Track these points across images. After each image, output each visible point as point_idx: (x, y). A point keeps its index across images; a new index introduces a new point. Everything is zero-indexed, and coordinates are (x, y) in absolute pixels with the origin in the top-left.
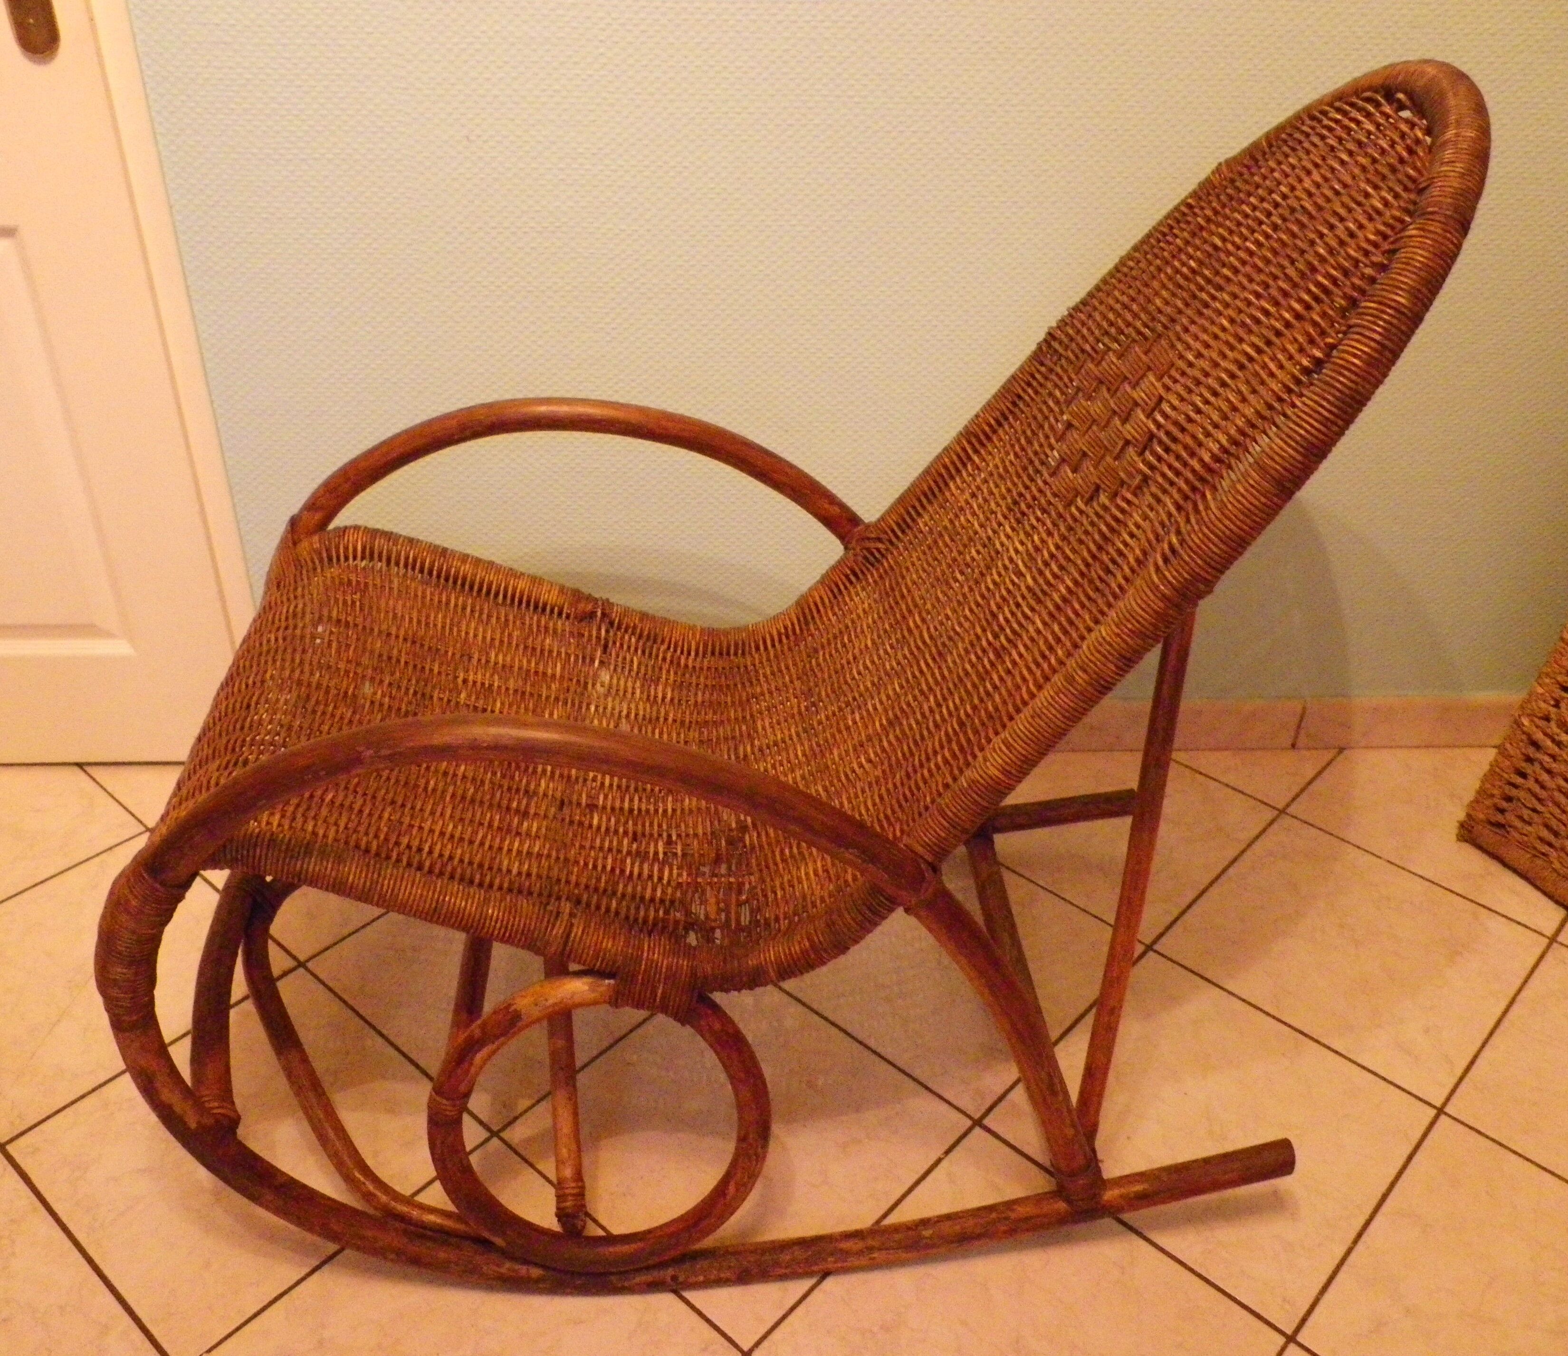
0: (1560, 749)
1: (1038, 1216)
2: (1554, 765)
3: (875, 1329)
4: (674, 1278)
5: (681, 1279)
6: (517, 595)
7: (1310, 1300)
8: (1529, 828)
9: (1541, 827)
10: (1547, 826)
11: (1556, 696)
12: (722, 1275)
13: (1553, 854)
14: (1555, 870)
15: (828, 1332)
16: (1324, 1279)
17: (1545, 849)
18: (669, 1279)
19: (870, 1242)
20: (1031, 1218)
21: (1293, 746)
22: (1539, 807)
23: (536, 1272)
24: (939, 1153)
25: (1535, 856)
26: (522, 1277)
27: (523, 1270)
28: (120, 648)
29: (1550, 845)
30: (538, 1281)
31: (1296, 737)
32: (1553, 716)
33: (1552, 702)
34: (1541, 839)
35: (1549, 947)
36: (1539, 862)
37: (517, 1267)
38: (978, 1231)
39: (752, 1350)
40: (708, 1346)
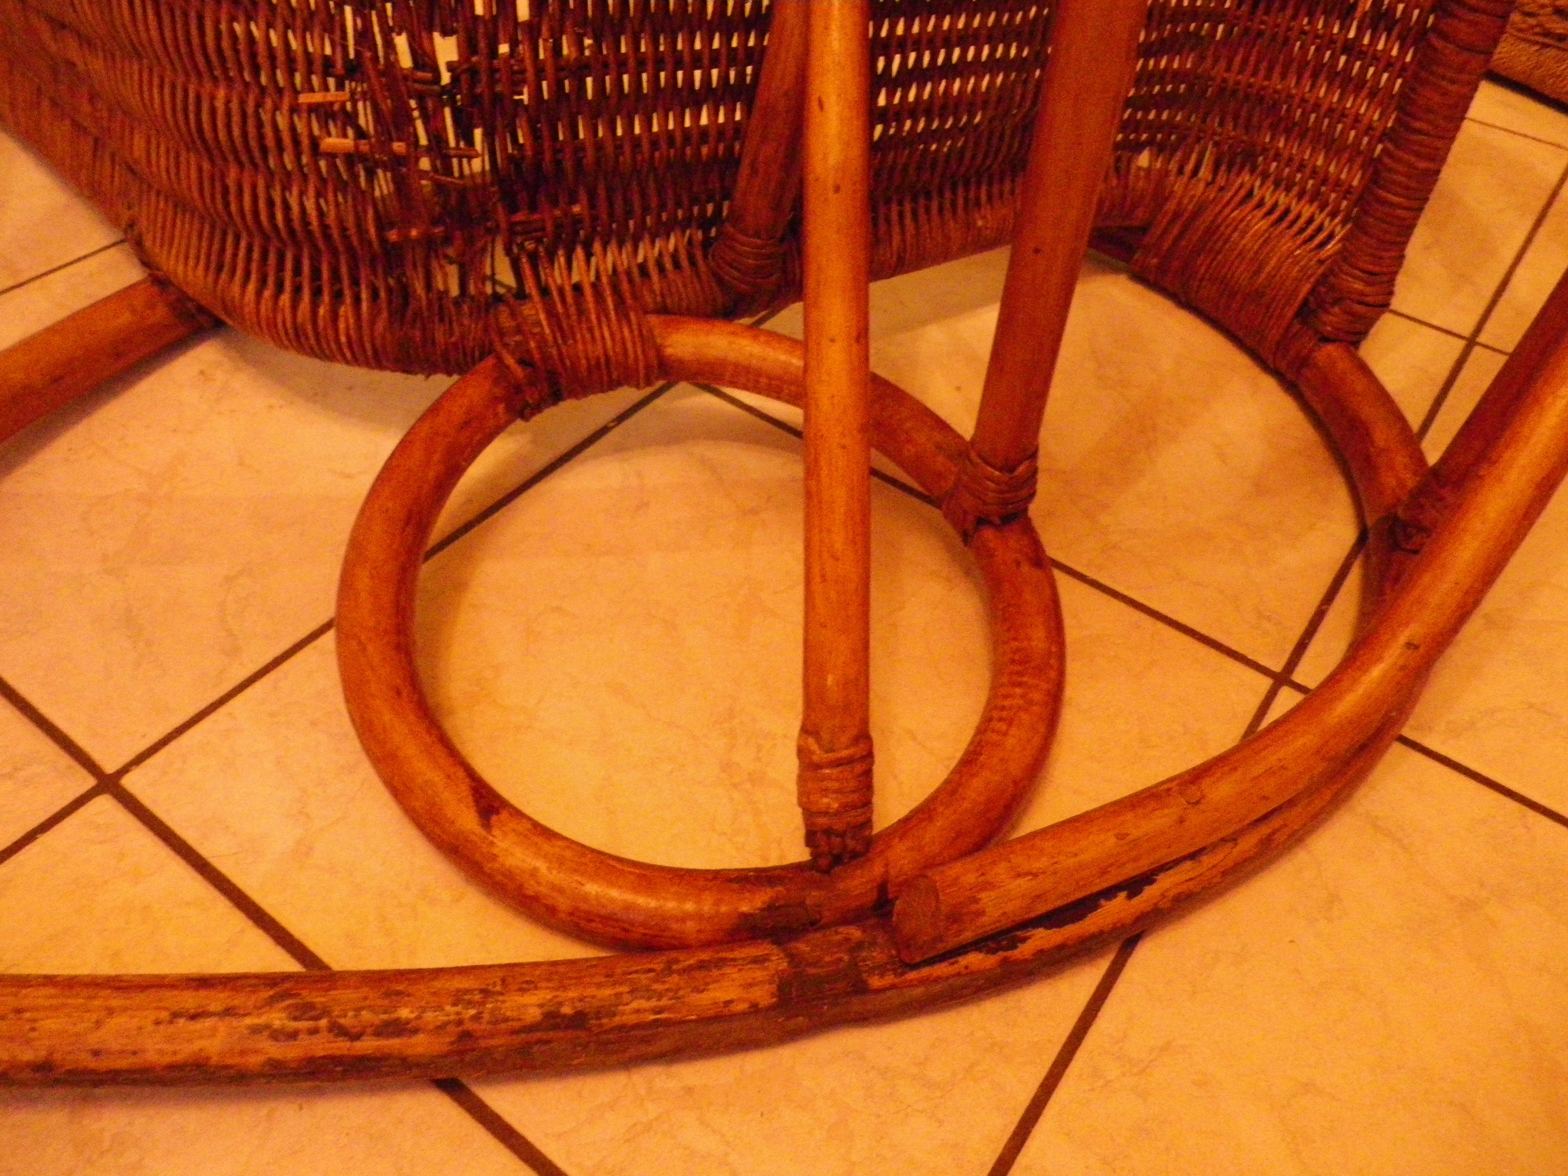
39: (125, 770)
40: (16, 769)
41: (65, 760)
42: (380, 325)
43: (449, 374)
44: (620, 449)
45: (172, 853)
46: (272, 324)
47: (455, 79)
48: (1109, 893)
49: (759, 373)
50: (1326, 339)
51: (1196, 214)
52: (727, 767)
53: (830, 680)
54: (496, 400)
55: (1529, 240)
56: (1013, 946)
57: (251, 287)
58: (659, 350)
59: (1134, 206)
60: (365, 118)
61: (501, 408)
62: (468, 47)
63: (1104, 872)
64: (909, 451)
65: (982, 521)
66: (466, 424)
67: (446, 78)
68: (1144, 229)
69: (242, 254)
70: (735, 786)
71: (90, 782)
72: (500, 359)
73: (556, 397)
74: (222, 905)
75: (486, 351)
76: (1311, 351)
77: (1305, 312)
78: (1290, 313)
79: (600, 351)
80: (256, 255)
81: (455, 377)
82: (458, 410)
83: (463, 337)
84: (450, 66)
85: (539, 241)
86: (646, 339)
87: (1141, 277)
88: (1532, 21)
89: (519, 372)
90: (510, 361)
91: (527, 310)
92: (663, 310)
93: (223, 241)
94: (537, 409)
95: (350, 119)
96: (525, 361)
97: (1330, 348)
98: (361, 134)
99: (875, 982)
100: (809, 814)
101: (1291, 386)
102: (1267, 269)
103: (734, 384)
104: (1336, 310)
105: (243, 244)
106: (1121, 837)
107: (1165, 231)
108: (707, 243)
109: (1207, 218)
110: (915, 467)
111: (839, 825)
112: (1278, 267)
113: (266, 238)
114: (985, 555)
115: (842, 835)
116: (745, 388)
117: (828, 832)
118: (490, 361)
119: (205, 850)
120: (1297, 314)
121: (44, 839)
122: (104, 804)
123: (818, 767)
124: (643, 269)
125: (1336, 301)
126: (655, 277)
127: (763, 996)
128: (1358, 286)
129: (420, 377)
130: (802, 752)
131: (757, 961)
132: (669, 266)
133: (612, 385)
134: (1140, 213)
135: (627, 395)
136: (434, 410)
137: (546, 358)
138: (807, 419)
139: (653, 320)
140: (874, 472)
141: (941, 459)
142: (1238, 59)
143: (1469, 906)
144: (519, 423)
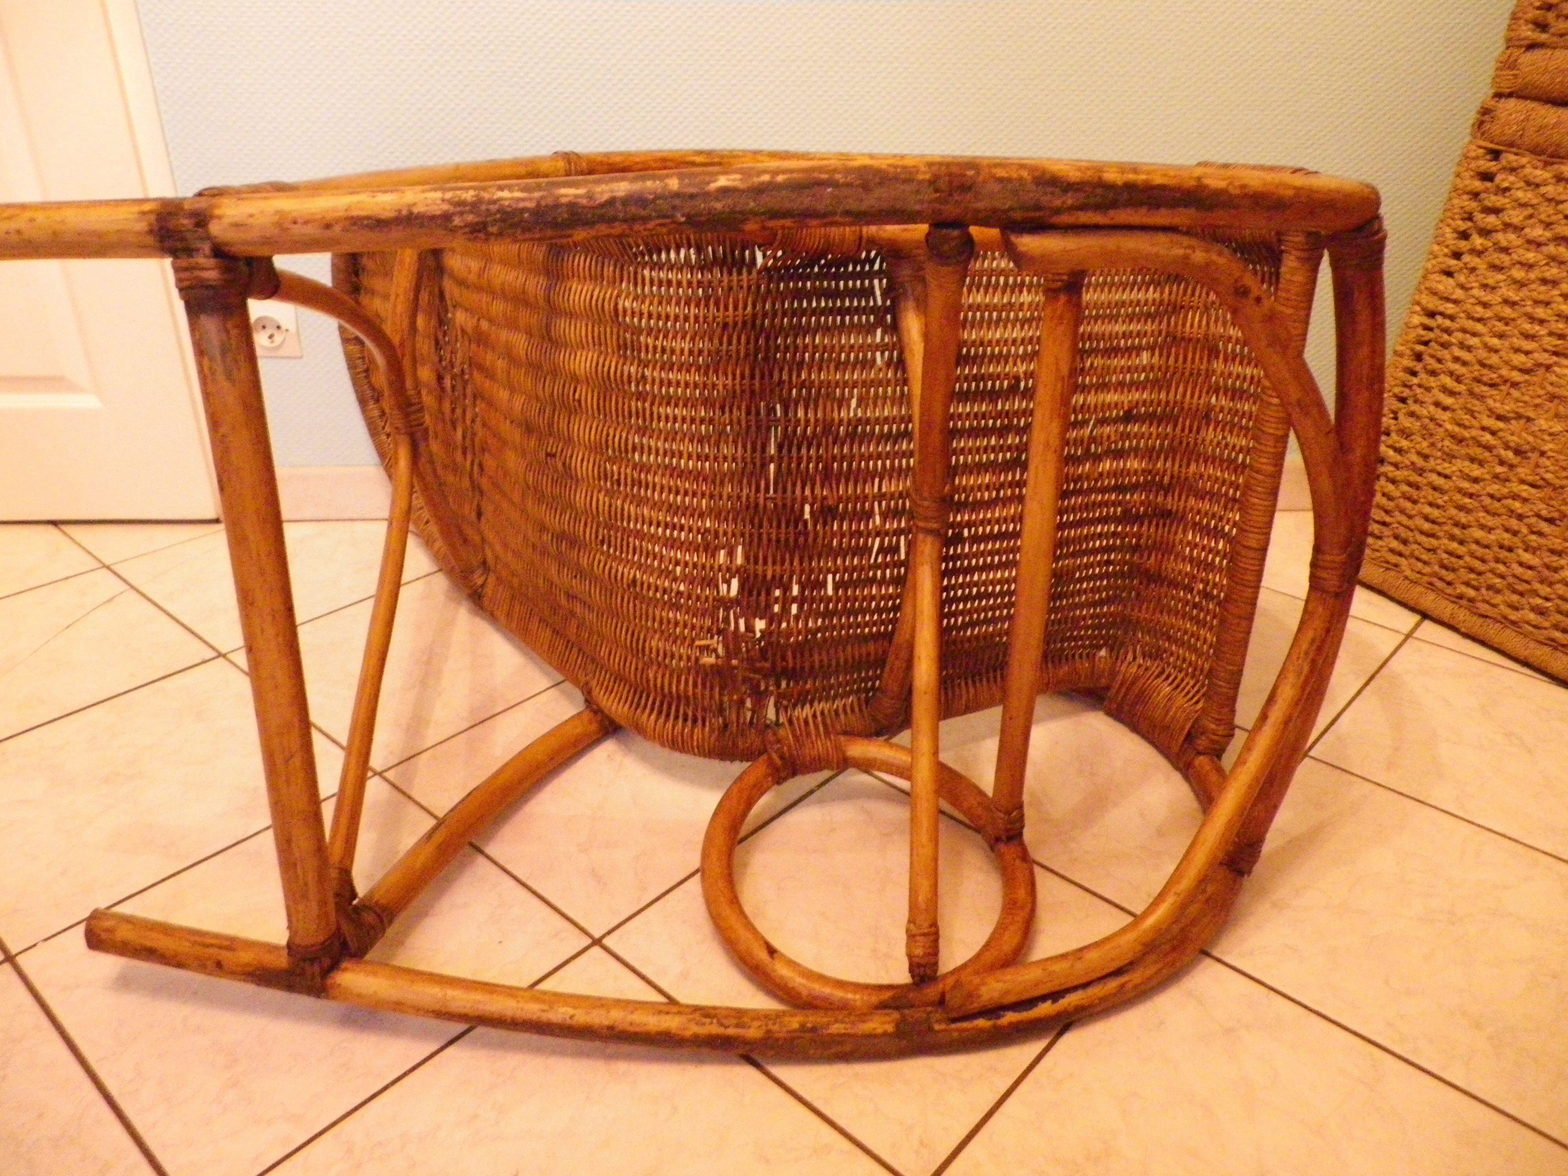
0: (1401, 455)
2: (1398, 473)
8: (1380, 543)
9: (1391, 539)
10: (1396, 537)
11: (1394, 407)
13: (1403, 561)
14: (1406, 578)
17: (1394, 559)
22: (1388, 519)
25: (1387, 569)
28: (87, 402)
29: (1400, 555)
32: (1393, 428)
33: (1392, 416)
34: (1392, 551)
35: (1404, 641)
36: (1392, 573)
39: (604, 936)
40: (557, 933)
41: (575, 931)
42: (713, 739)
43: (747, 761)
44: (821, 802)
45: (629, 971)
46: (661, 736)
47: (762, 637)
48: (1043, 998)
49: (892, 765)
50: (1199, 753)
51: (1133, 683)
52: (875, 951)
53: (920, 898)
54: (769, 775)
55: (1359, 693)
56: (998, 1017)
57: (653, 717)
58: (844, 753)
59: (1100, 677)
60: (721, 650)
61: (770, 779)
62: (770, 624)
63: (1036, 985)
64: (966, 805)
65: (998, 840)
66: (755, 786)
67: (758, 635)
68: (1107, 688)
69: (650, 702)
71: (590, 941)
72: (769, 755)
73: (794, 774)
75: (763, 751)
76: (1193, 759)
77: (1190, 737)
78: (1182, 738)
79: (816, 752)
80: (658, 703)
81: (749, 764)
82: (751, 779)
83: (752, 744)
84: (761, 631)
85: (790, 701)
86: (838, 748)
87: (1109, 713)
88: (1378, 554)
89: (778, 762)
90: (775, 756)
91: (782, 732)
92: (845, 733)
93: (641, 697)
94: (785, 779)
95: (715, 650)
96: (782, 757)
97: (1201, 758)
98: (717, 657)
99: (937, 1027)
100: (910, 957)
101: (1186, 778)
102: (1171, 714)
103: (879, 770)
104: (1203, 738)
105: (651, 699)
106: (1044, 970)
107: (1118, 691)
108: (867, 701)
109: (1139, 684)
110: (966, 812)
111: (923, 961)
112: (1176, 713)
113: (664, 696)
114: (1000, 856)
115: (925, 966)
116: (886, 772)
117: (919, 965)
118: (765, 757)
119: (643, 971)
120: (1185, 739)
121: (574, 962)
122: (595, 950)
123: (914, 936)
124: (836, 712)
125: (1202, 734)
126: (842, 716)
127: (890, 1028)
128: (1213, 726)
129: (728, 763)
130: (907, 931)
131: (888, 1015)
132: (849, 711)
133: (821, 769)
134: (1104, 682)
135: (826, 774)
136: (740, 778)
137: (791, 755)
138: (912, 786)
139: (842, 738)
140: (942, 812)
141: (980, 809)
142: (1144, 607)
143: (1229, 1031)
144: (775, 787)
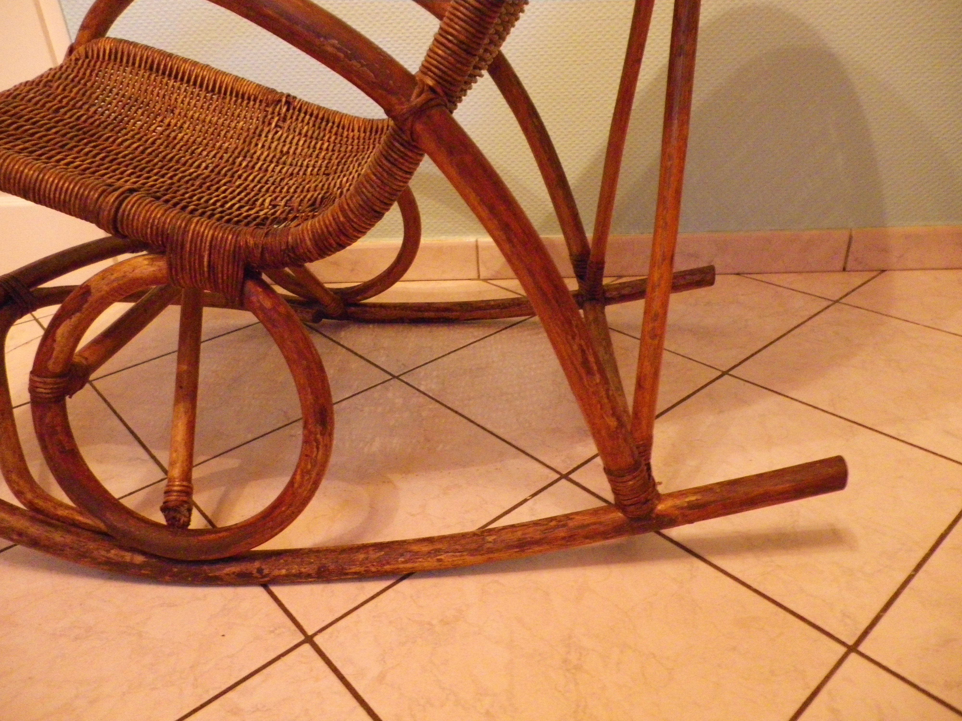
1: (595, 524)
3: (435, 622)
4: (260, 571)
5: (266, 571)
6: (224, 86)
7: (872, 616)
12: (303, 570)
15: (390, 622)
16: (885, 599)
18: (255, 571)
19: (438, 546)
20: (588, 525)
21: (844, 269)
23: (139, 559)
24: (527, 495)
26: (125, 563)
27: (128, 557)
30: (140, 567)
31: (846, 263)
37: (123, 553)
38: (538, 536)
39: (315, 634)
40: (276, 629)
41: (293, 627)
45: (331, 671)
70: (568, 670)
71: (302, 638)
74: (348, 696)
119: (344, 672)
121: (284, 659)
122: (307, 647)
